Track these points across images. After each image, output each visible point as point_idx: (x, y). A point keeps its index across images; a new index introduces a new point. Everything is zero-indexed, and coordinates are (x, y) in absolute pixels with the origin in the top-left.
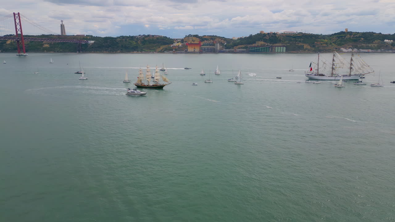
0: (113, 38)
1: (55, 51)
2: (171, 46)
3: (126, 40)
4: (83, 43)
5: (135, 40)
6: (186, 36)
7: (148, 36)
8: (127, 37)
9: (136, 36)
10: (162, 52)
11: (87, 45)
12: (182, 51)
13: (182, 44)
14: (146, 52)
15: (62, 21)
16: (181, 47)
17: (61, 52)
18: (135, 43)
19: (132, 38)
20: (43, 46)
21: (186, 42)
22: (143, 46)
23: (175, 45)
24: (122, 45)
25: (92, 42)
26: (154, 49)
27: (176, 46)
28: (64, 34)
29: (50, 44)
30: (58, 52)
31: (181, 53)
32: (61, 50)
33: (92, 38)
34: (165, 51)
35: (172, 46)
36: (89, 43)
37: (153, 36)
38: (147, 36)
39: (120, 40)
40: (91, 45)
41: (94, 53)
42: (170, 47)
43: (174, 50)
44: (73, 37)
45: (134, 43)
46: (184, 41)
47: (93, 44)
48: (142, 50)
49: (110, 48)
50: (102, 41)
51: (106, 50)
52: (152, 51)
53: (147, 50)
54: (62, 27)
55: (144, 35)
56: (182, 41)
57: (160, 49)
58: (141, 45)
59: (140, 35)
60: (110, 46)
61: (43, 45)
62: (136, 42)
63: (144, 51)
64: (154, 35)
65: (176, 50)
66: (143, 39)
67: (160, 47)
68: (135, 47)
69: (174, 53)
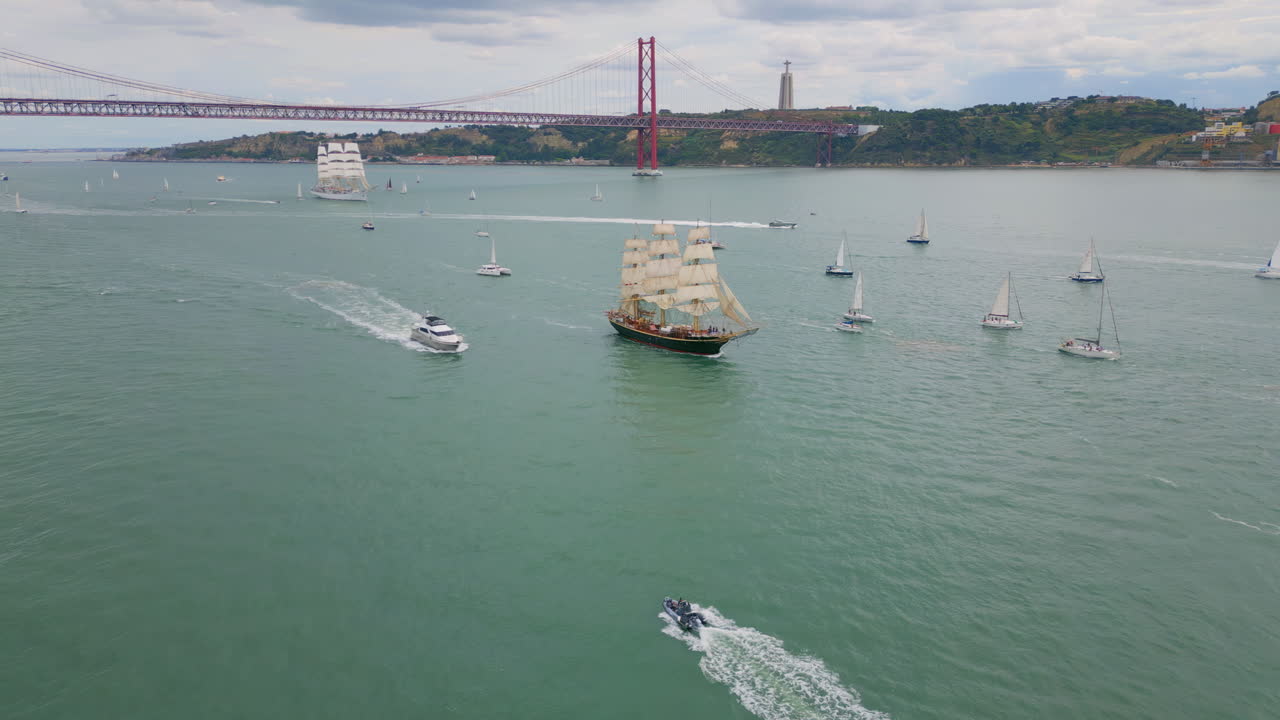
0: (947, 113)
1: (750, 163)
2: (1194, 138)
3: (996, 120)
4: (840, 134)
5: (1034, 118)
6: (1273, 93)
7: (1092, 99)
8: (1003, 109)
9: (1039, 104)
10: (1146, 162)
11: (851, 139)
12: (1246, 157)
13: (1249, 127)
14: (1073, 164)
15: (787, 63)
16: (1238, 143)
17: (767, 165)
18: (1032, 131)
19: (1021, 111)
20: (721, 147)
21: (1270, 118)
22: (1061, 142)
23: (1215, 134)
24: (978, 139)
25: (872, 128)
26: (1112, 152)
27: (1219, 137)
28: (787, 108)
29: (741, 140)
30: (759, 164)
31: (1240, 168)
32: (769, 160)
33: (874, 115)
34: (1160, 157)
35: (1198, 138)
36: (860, 134)
37: (1112, 100)
38: (1084, 101)
39: (971, 120)
40: (865, 138)
41: (872, 166)
42: (1187, 143)
43: (1205, 156)
44: (815, 115)
45: (1027, 129)
46: (1263, 114)
47: (873, 137)
48: (1055, 156)
49: (932, 148)
50: (906, 125)
51: (915, 158)
52: (1100, 158)
53: (1076, 157)
54: (786, 81)
55: (1070, 98)
56: (1250, 116)
57: (1136, 153)
58: (1054, 136)
59: (1054, 100)
60: (932, 144)
61: (721, 142)
62: (1036, 124)
63: (1067, 160)
64: (1115, 96)
65: (1216, 154)
66: (1069, 112)
67: (1136, 144)
68: (1028, 144)
69: (1205, 167)
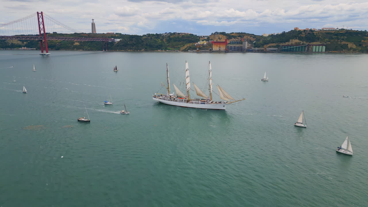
0: (138, 36)
1: (84, 50)
2: (196, 45)
3: (151, 38)
4: (110, 41)
5: (161, 38)
6: (212, 33)
7: (174, 33)
8: (153, 35)
9: (162, 34)
10: (186, 51)
11: (113, 43)
12: (207, 49)
13: (207, 42)
14: (170, 51)
15: (93, 20)
16: (205, 46)
17: (89, 50)
18: (160, 41)
19: (158, 36)
20: (74, 44)
21: (212, 40)
22: (167, 45)
23: (200, 44)
24: (147, 44)
25: (118, 40)
26: (179, 48)
27: (201, 44)
28: (94, 33)
29: (80, 42)
30: (86, 50)
31: (205, 52)
32: (89, 49)
33: (120, 36)
34: (189, 49)
35: (196, 44)
36: (115, 41)
37: (179, 34)
38: (173, 34)
39: (145, 38)
40: (116, 43)
41: (119, 51)
42: (195, 46)
43: (198, 49)
44: (103, 36)
45: (159, 41)
46: (210, 38)
47: (119, 42)
48: (166, 48)
49: (135, 46)
50: (127, 39)
51: (131, 49)
52: (176, 49)
53: (171, 49)
54: (93, 25)
55: (169, 33)
56: (208, 39)
57: (184, 48)
58: (166, 43)
59: (166, 33)
60: (135, 45)
61: (74, 43)
62: (162, 40)
63: (169, 50)
64: (180, 33)
65: (200, 48)
66: (169, 37)
67: (184, 46)
68: (160, 45)
69: (198, 52)
